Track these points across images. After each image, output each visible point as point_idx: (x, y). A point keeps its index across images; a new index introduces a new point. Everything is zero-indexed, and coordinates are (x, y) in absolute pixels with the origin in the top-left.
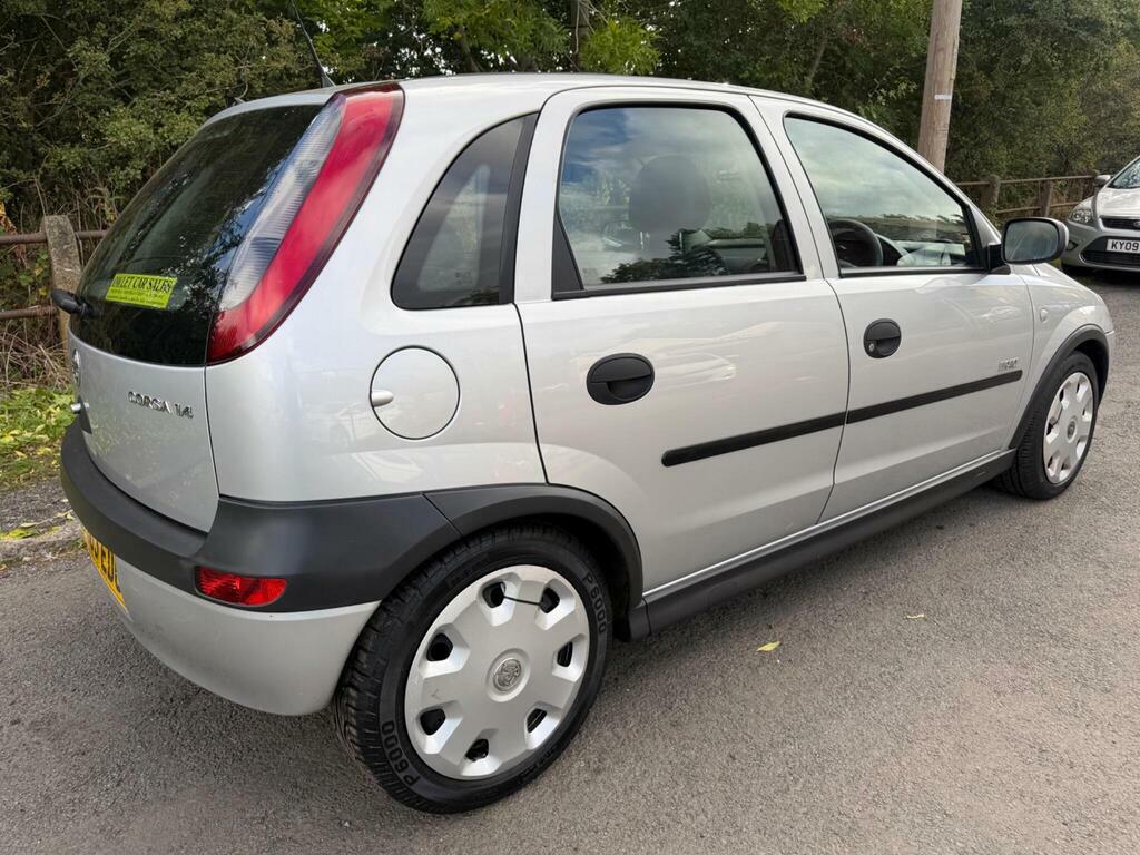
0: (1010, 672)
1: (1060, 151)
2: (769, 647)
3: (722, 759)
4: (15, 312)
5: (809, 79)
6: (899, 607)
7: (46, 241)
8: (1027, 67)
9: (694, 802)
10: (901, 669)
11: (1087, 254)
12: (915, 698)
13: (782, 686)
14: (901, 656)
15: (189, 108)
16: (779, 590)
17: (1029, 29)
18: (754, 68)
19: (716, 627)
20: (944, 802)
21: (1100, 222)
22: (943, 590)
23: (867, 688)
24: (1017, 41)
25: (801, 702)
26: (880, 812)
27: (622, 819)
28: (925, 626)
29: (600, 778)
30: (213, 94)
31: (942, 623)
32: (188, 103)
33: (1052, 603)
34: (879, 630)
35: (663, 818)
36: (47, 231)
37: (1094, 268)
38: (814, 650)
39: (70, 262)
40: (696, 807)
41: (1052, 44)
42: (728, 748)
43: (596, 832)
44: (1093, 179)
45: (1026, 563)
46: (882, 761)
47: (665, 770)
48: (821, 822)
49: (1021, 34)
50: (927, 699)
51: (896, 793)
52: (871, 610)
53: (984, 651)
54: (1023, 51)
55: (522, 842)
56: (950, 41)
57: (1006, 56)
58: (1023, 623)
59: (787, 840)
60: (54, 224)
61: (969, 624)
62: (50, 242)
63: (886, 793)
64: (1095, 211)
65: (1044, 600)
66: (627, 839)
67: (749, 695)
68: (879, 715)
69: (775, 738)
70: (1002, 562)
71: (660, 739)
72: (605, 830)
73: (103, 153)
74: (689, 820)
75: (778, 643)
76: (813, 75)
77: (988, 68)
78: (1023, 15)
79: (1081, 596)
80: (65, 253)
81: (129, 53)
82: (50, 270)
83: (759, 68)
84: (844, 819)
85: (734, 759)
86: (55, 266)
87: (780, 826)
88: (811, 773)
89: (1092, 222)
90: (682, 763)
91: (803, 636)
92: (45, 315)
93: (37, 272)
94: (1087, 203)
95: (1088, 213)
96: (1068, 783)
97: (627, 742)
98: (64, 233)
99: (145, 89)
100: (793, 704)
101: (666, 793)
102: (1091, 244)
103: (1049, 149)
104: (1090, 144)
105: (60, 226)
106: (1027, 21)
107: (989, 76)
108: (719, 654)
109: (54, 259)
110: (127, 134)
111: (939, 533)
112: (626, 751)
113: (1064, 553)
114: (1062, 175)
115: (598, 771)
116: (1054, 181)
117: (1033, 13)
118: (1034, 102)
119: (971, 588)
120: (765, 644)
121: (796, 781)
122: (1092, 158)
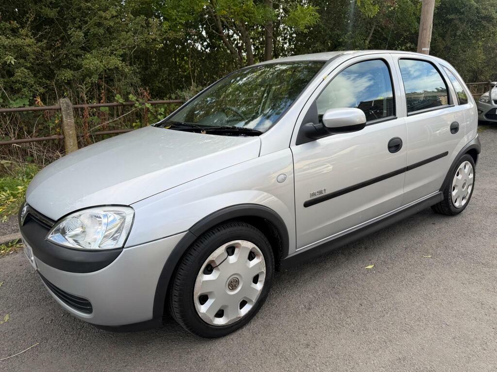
0: (467, 276)
1: (474, 71)
2: (370, 267)
3: (357, 305)
4: (46, 138)
5: (367, 42)
6: (420, 253)
7: (61, 109)
8: (460, 36)
9: (349, 320)
10: (424, 275)
11: (487, 115)
12: (430, 285)
13: (377, 280)
14: (423, 270)
15: (115, 54)
16: (371, 246)
17: (460, 19)
18: (344, 37)
19: (347, 260)
20: (445, 320)
21: (493, 102)
22: (437, 247)
23: (411, 281)
24: (455, 25)
25: (385, 286)
26: (421, 324)
27: (322, 325)
28: (431, 260)
29: (310, 311)
30: (125, 49)
31: (438, 259)
32: (115, 52)
33: (482, 252)
34: (413, 261)
35: (337, 325)
36: (61, 105)
37: (489, 122)
38: (388, 268)
39: (70, 118)
40: (349, 321)
41: (470, 26)
42: (359, 302)
43: (313, 329)
44: (488, 84)
45: (470, 237)
46: (420, 307)
47: (335, 309)
48: (399, 327)
49: (457, 22)
50: (435, 286)
51: (426, 317)
52: (409, 254)
53: (456, 269)
54: (457, 29)
55: (285, 332)
56: (429, 26)
57: (451, 31)
58: (471, 259)
59: (386, 332)
60: (64, 103)
61: (449, 259)
62: (63, 109)
63: (423, 317)
64: (490, 97)
65: (479, 251)
66: (325, 331)
67: (365, 284)
68: (416, 291)
69: (377, 298)
70: (460, 237)
71: (332, 298)
72: (316, 328)
73: (79, 73)
74: (347, 326)
75: (373, 265)
76: (369, 40)
77: (443, 36)
78: (458, 14)
79: (494, 249)
80: (68, 114)
81: (90, 32)
82: (62, 121)
83: (346, 37)
84: (408, 326)
85: (362, 305)
86: (64, 119)
87: (383, 328)
88: (393, 310)
89: (489, 102)
90: (342, 307)
91: (383, 263)
92: (59, 139)
93: (56, 122)
94: (487, 94)
95: (488, 98)
96: (494, 315)
97: (319, 299)
98: (68, 106)
99: (96, 47)
100: (382, 287)
101: (337, 317)
102: (490, 111)
103: (469, 71)
104: (487, 68)
105: (66, 103)
106: (460, 16)
107: (443, 39)
108: (350, 269)
109: (64, 116)
110: (93, 64)
111: (433, 226)
112: (319, 302)
113: (485, 234)
114: (475, 82)
115: (309, 309)
116: (471, 84)
117: (463, 13)
118: (463, 51)
119: (449, 246)
120: (368, 266)
121: (387, 313)
122: (488, 75)
